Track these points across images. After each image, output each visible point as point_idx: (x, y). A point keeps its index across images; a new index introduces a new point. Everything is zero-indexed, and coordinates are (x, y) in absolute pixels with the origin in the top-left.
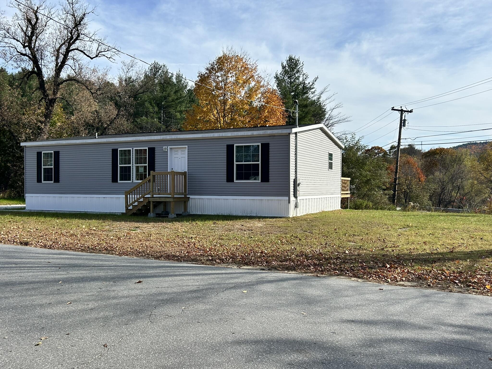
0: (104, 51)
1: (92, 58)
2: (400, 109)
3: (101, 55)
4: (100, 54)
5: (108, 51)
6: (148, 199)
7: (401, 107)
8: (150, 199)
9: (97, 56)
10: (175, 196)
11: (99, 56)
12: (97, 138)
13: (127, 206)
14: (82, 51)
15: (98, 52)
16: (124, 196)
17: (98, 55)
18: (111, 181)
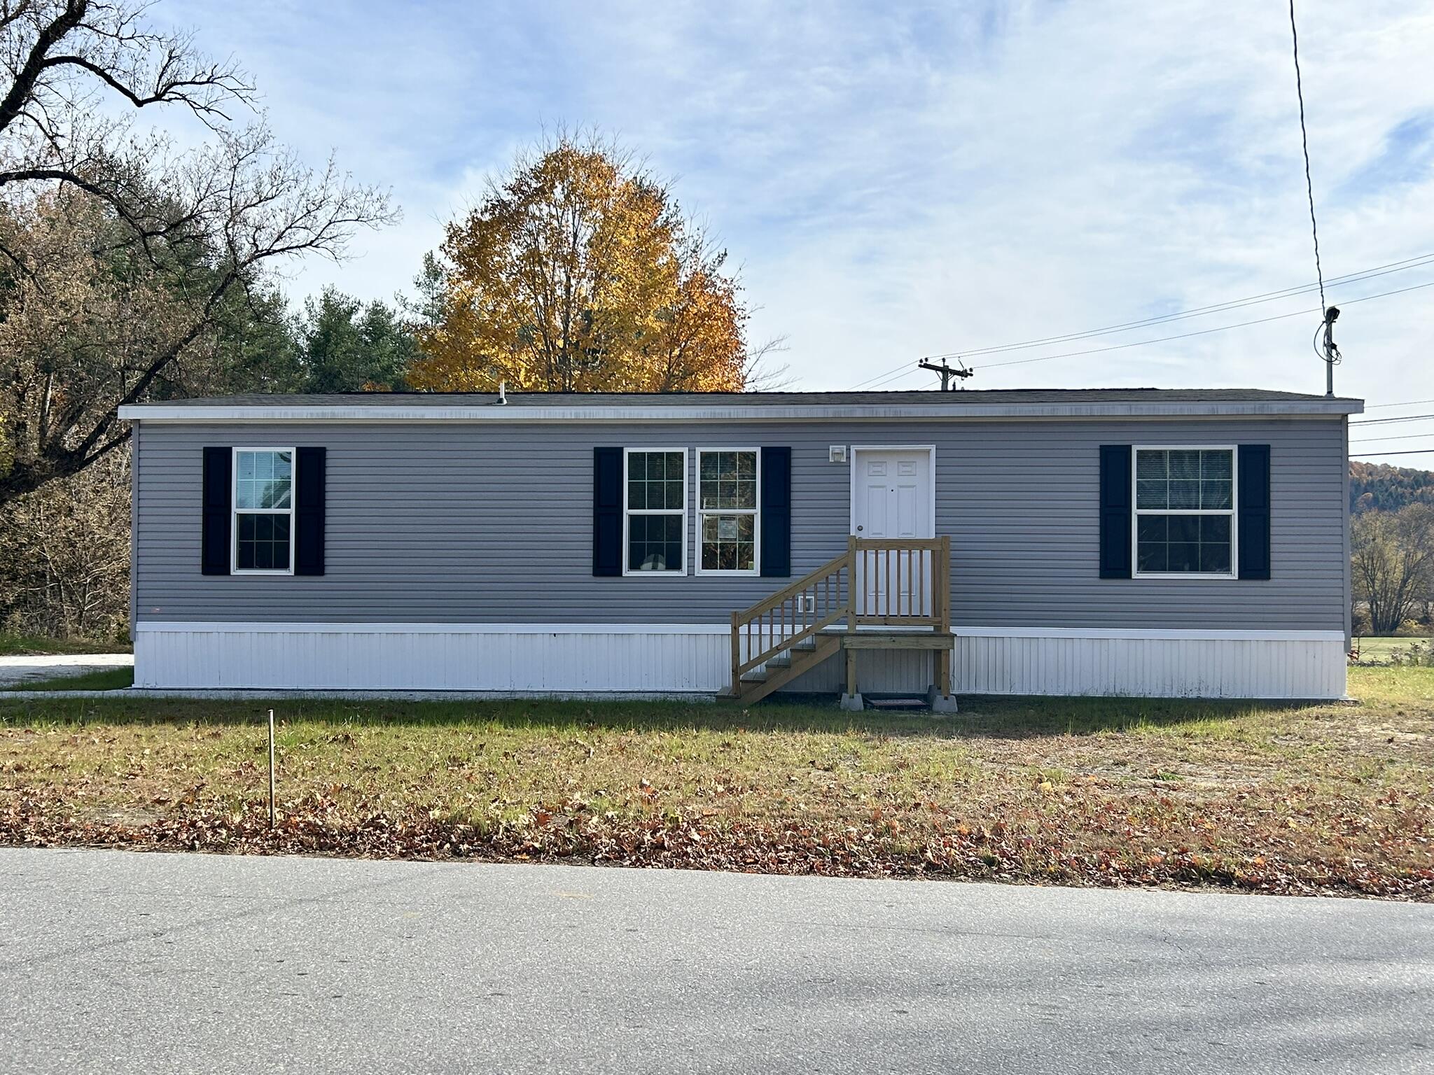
0: (192, 82)
1: (139, 103)
2: (940, 364)
3: (173, 96)
4: (174, 89)
5: (208, 82)
6: (837, 640)
7: (944, 360)
8: (847, 640)
9: (158, 97)
10: (859, 628)
11: (166, 97)
12: (505, 402)
13: (736, 670)
14: (101, 73)
15: (164, 80)
16: (727, 629)
17: (165, 92)
18: (590, 570)
